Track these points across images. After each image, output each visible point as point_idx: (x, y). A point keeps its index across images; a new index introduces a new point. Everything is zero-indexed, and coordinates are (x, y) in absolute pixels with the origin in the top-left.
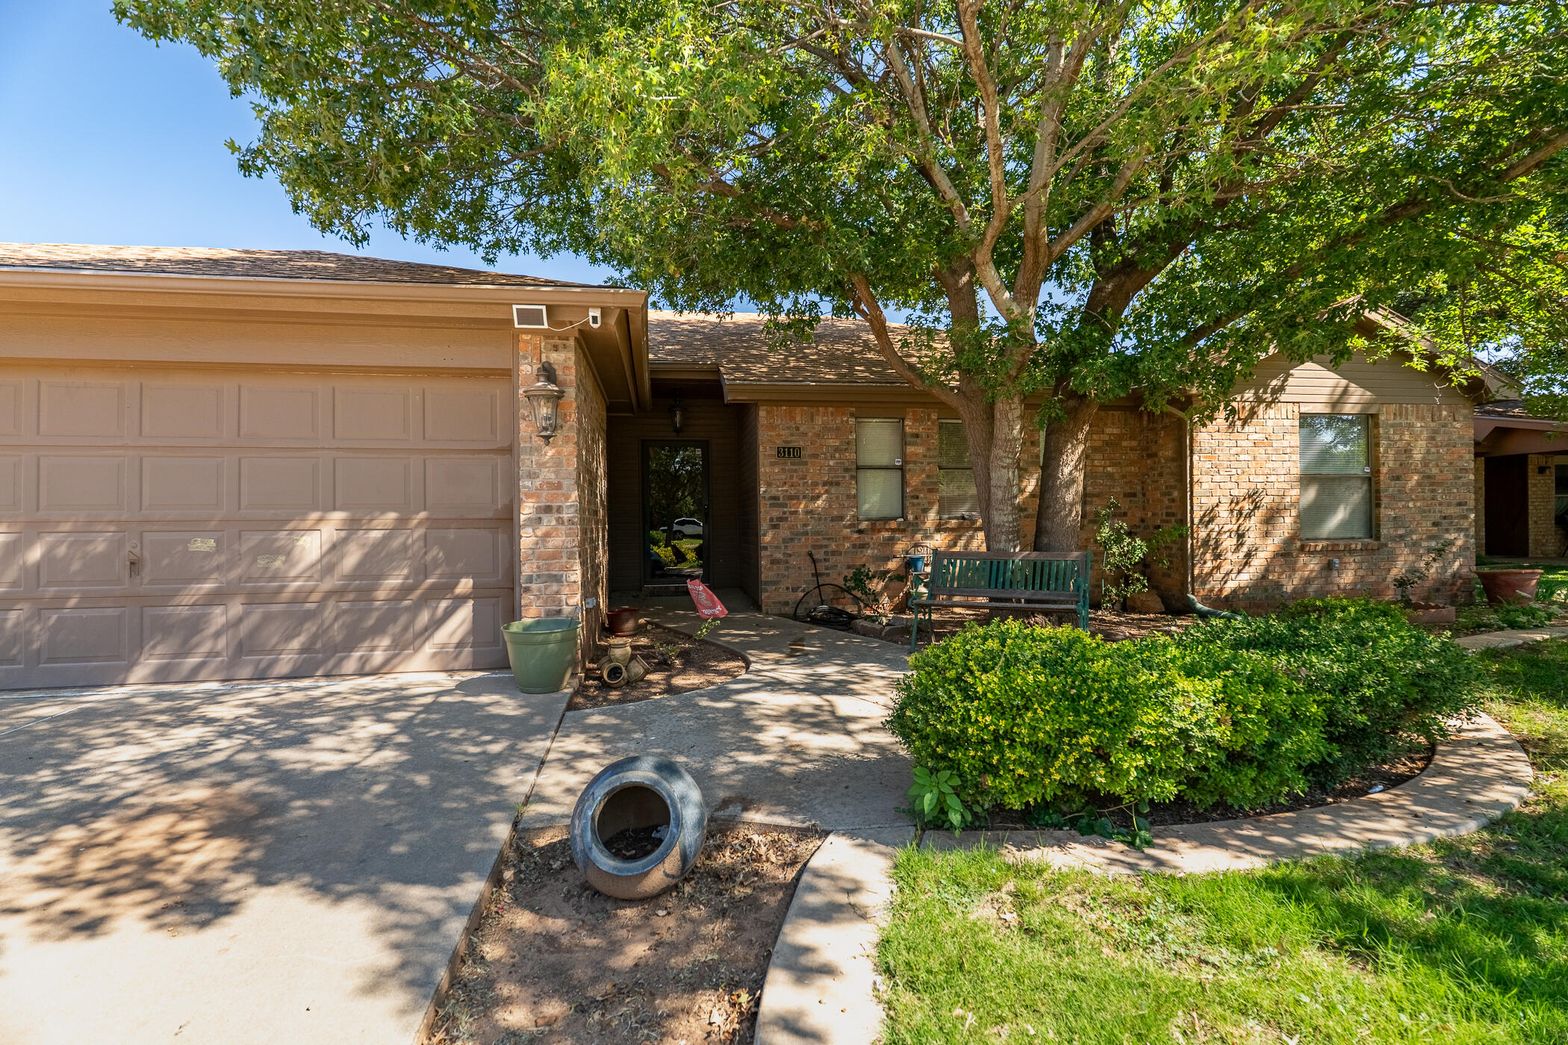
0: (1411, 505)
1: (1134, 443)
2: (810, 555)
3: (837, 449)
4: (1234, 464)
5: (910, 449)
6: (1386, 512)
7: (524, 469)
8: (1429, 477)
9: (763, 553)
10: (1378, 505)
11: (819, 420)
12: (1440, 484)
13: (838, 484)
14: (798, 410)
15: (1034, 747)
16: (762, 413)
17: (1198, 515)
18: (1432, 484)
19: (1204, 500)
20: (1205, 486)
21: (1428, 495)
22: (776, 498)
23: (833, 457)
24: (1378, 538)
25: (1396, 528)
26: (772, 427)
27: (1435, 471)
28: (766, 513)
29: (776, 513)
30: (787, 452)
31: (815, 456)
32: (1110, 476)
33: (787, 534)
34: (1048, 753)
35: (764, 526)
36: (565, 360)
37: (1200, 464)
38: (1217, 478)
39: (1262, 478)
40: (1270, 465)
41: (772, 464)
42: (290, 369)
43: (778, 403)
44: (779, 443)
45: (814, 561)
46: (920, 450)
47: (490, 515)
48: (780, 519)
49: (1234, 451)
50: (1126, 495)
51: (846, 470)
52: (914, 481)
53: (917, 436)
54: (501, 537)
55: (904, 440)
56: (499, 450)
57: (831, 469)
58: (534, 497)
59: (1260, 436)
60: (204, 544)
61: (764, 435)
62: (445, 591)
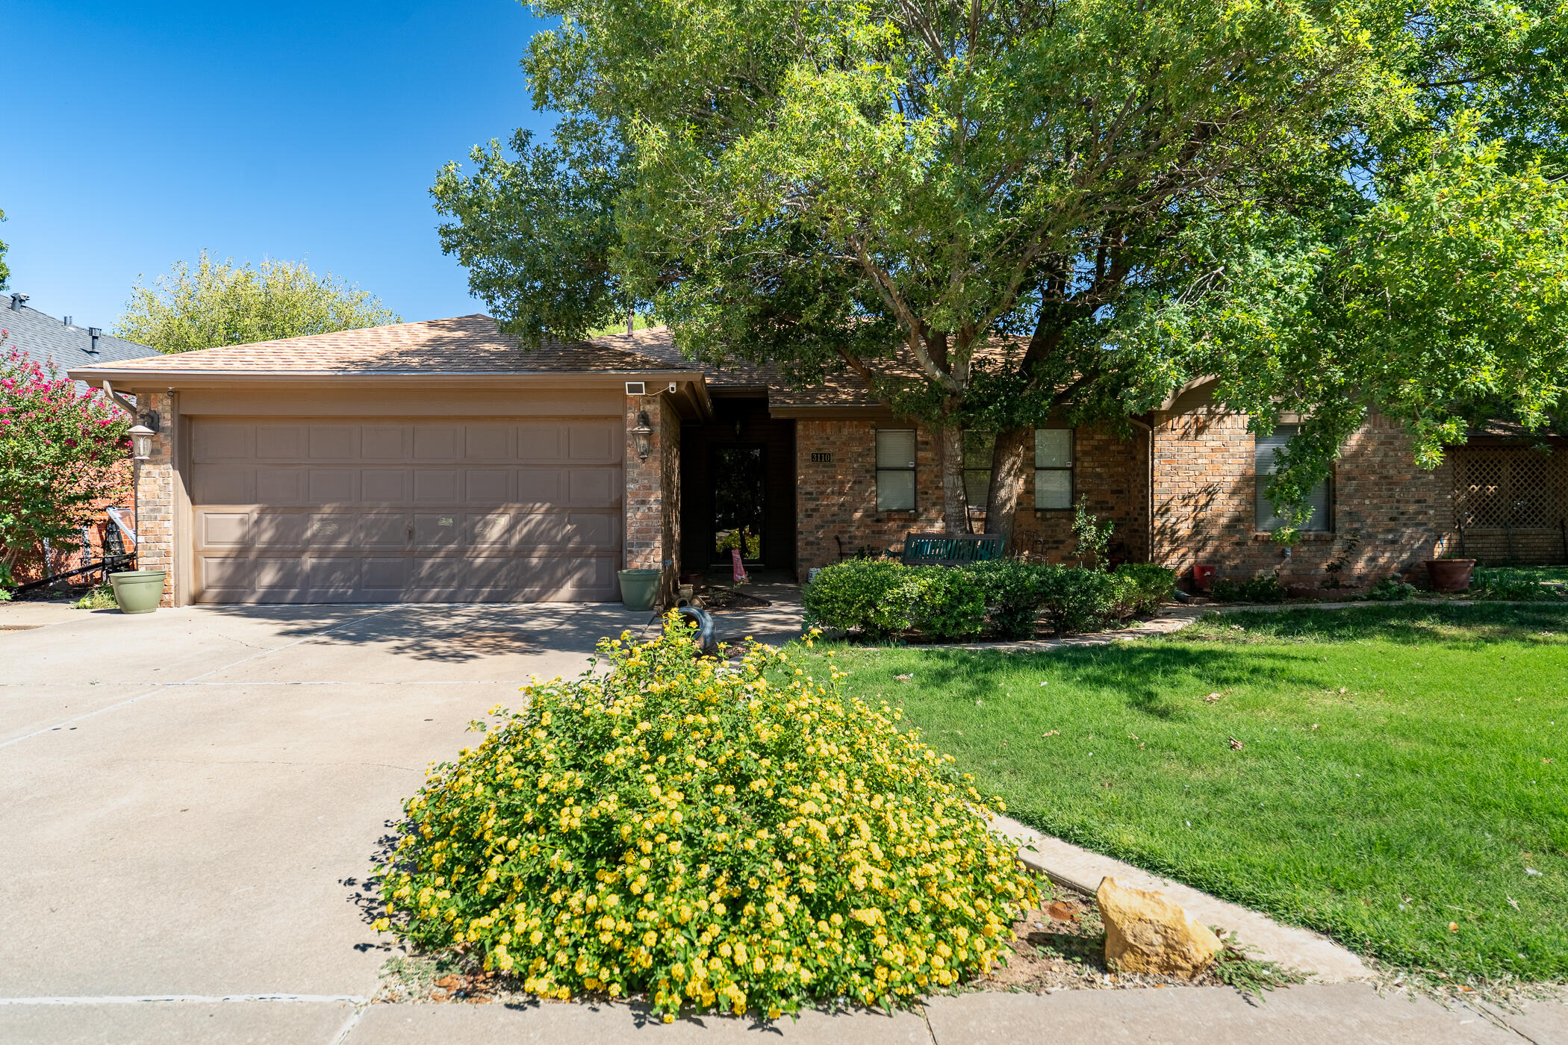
0: (1367, 502)
2: (837, 538)
3: (860, 455)
4: (1194, 467)
5: (921, 454)
6: (1340, 508)
7: (629, 477)
8: (1386, 477)
9: (800, 537)
10: (1335, 502)
11: (845, 432)
12: (1396, 484)
13: (860, 482)
14: (828, 424)
16: (800, 427)
17: (1156, 507)
18: (1389, 484)
19: (1165, 496)
20: (1165, 485)
21: (1385, 493)
22: (810, 493)
23: (856, 461)
24: (1334, 531)
25: (1352, 522)
26: (808, 437)
27: (1391, 472)
28: (802, 505)
29: (811, 505)
30: (820, 458)
31: (842, 460)
32: (1099, 476)
33: (818, 521)
35: (800, 516)
36: (654, 409)
37: (1160, 467)
38: (1176, 478)
39: (1217, 479)
40: (1226, 467)
41: (808, 467)
43: (813, 419)
44: (813, 450)
45: (840, 544)
46: (930, 455)
47: (607, 505)
48: (814, 510)
49: (1192, 456)
50: (1113, 492)
51: (867, 471)
52: (922, 477)
53: (927, 443)
55: (917, 446)
56: (614, 465)
57: (855, 470)
58: (635, 494)
59: (1218, 444)
60: (446, 522)
61: (801, 444)
62: (577, 552)
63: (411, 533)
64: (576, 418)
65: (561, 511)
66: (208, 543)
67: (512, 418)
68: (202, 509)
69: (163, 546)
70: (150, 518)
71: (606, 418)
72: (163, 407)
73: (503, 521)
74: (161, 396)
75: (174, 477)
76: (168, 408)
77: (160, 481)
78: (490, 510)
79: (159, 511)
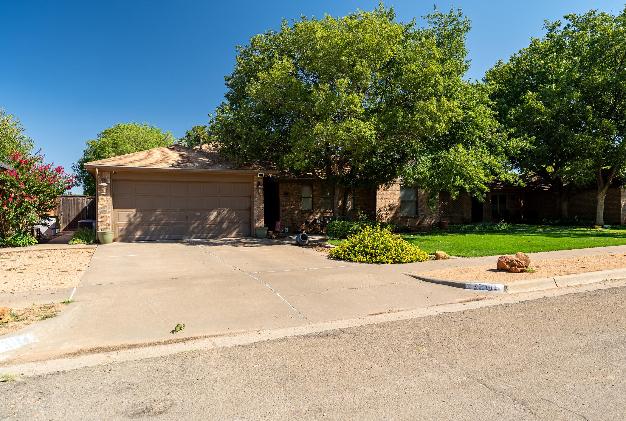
0: (425, 207)
1: (366, 192)
2: (291, 219)
3: (297, 193)
4: (386, 198)
5: (314, 193)
6: (420, 209)
7: (255, 200)
9: (280, 218)
10: (418, 207)
11: (293, 186)
13: (298, 201)
14: (288, 184)
15: (340, 230)
16: (280, 184)
17: (378, 209)
19: (379, 206)
20: (380, 203)
22: (283, 205)
23: (296, 195)
24: (418, 215)
25: (422, 212)
26: (282, 188)
28: (281, 208)
29: (284, 208)
30: (286, 194)
31: (292, 195)
32: (361, 200)
33: (286, 213)
34: (341, 231)
35: (281, 212)
36: (261, 181)
37: (379, 197)
38: (382, 201)
39: (392, 201)
40: (394, 198)
41: (282, 197)
43: (283, 182)
44: (284, 191)
45: (292, 220)
46: (317, 193)
47: (246, 208)
48: (284, 210)
49: (386, 195)
50: (364, 204)
51: (300, 198)
52: (314, 200)
53: (316, 190)
54: (248, 213)
55: (313, 191)
56: (248, 197)
57: (296, 198)
58: (256, 205)
59: (392, 191)
60: (198, 214)
61: (280, 189)
62: (237, 222)
63: (187, 217)
64: (236, 183)
65: (233, 210)
66: (119, 221)
67: (218, 182)
68: (117, 211)
69: (108, 222)
70: (103, 213)
71: (245, 183)
72: (108, 176)
73: (215, 213)
74: (107, 173)
75: (111, 199)
76: (109, 177)
77: (106, 201)
78: (212, 210)
79: (106, 211)
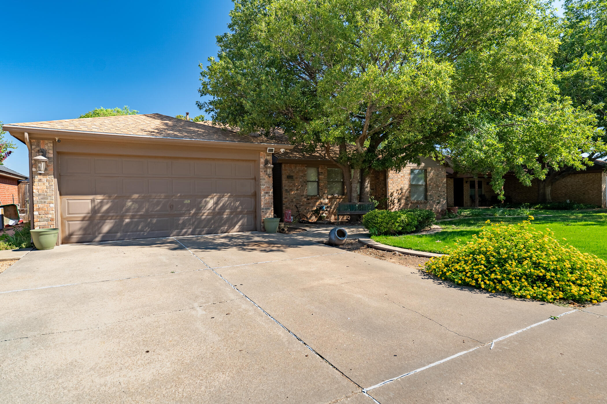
0: (434, 192)
1: (373, 175)
2: (296, 206)
3: (302, 176)
4: (397, 182)
5: (320, 176)
6: (429, 194)
7: (262, 183)
9: (284, 205)
10: (427, 192)
11: (297, 168)
12: (439, 187)
13: (303, 186)
14: (292, 165)
16: (283, 166)
17: (389, 194)
19: (391, 191)
20: (391, 187)
21: (437, 189)
22: (287, 190)
23: (301, 178)
24: (427, 200)
25: (431, 197)
26: (286, 170)
27: (438, 184)
28: (284, 194)
29: (287, 194)
30: (290, 177)
31: (297, 178)
33: (290, 200)
35: (284, 198)
37: (390, 181)
38: (393, 185)
39: (403, 185)
40: (404, 182)
41: (286, 180)
42: (206, 159)
43: (287, 163)
44: (287, 174)
45: (297, 207)
46: (323, 177)
47: (250, 194)
48: (288, 196)
49: (397, 178)
51: (305, 182)
52: (320, 185)
53: (322, 173)
54: (253, 200)
55: (319, 174)
56: (252, 179)
57: (301, 182)
58: (264, 190)
59: (402, 175)
60: (187, 201)
61: (283, 172)
62: (241, 212)
63: (171, 207)
64: (238, 160)
65: (235, 197)
66: (69, 214)
67: (214, 159)
68: (65, 198)
69: (50, 216)
70: (41, 203)
71: (249, 161)
72: (48, 147)
73: (212, 201)
74: (46, 142)
75: (54, 182)
76: (51, 148)
77: (47, 184)
78: (206, 197)
79: (47, 199)
